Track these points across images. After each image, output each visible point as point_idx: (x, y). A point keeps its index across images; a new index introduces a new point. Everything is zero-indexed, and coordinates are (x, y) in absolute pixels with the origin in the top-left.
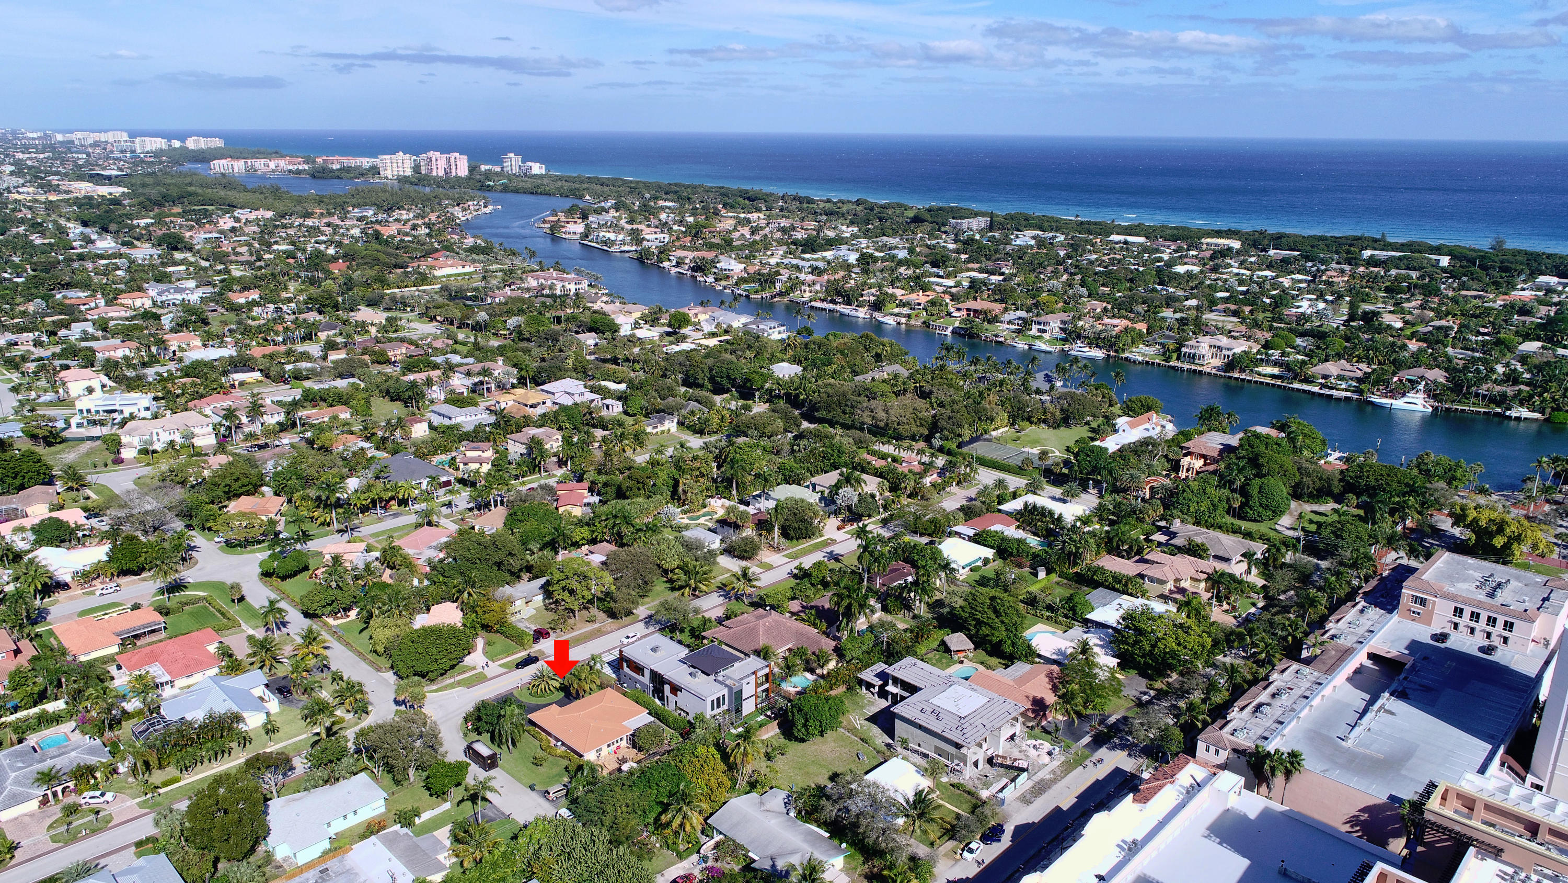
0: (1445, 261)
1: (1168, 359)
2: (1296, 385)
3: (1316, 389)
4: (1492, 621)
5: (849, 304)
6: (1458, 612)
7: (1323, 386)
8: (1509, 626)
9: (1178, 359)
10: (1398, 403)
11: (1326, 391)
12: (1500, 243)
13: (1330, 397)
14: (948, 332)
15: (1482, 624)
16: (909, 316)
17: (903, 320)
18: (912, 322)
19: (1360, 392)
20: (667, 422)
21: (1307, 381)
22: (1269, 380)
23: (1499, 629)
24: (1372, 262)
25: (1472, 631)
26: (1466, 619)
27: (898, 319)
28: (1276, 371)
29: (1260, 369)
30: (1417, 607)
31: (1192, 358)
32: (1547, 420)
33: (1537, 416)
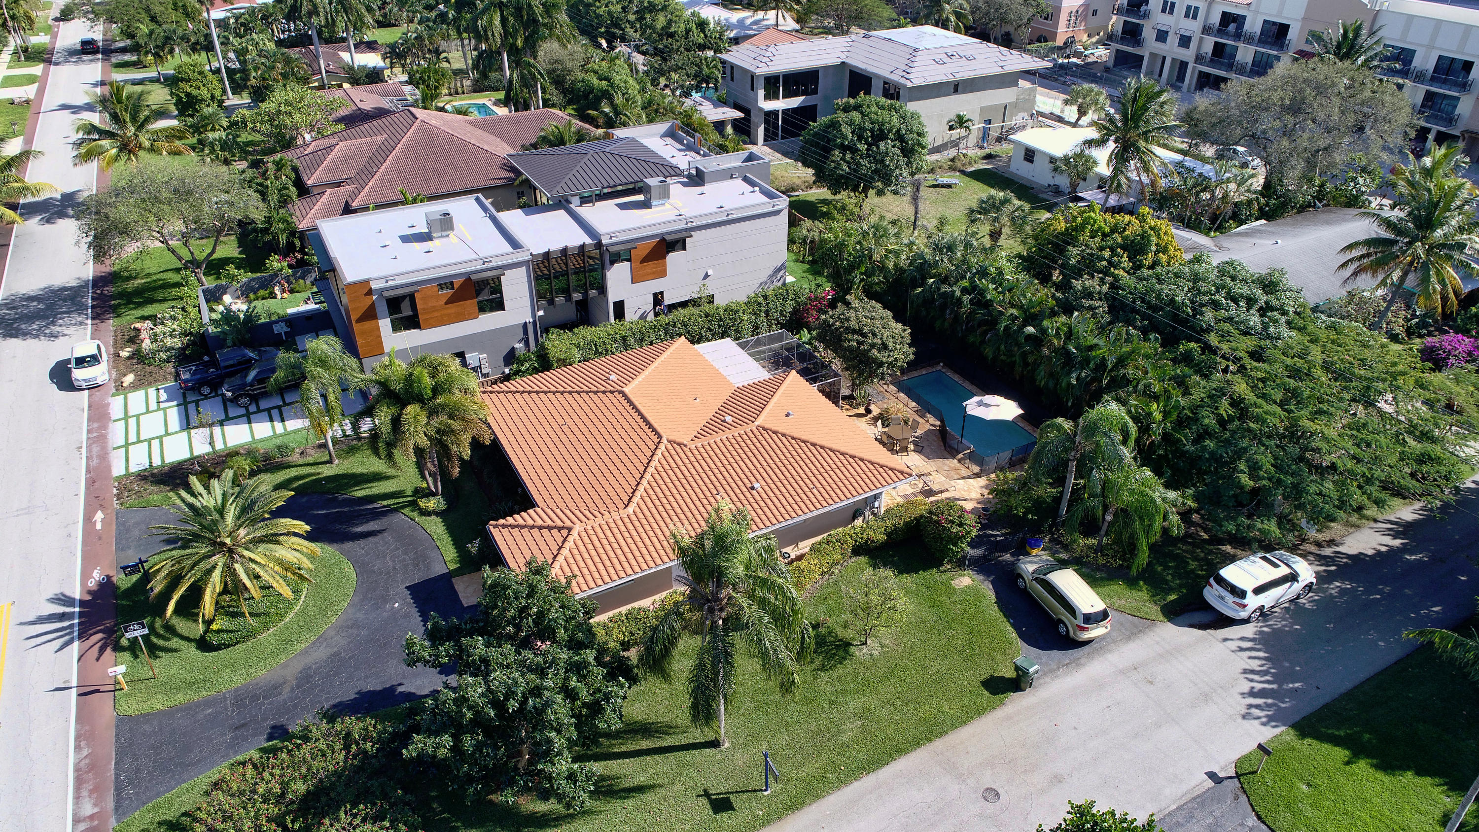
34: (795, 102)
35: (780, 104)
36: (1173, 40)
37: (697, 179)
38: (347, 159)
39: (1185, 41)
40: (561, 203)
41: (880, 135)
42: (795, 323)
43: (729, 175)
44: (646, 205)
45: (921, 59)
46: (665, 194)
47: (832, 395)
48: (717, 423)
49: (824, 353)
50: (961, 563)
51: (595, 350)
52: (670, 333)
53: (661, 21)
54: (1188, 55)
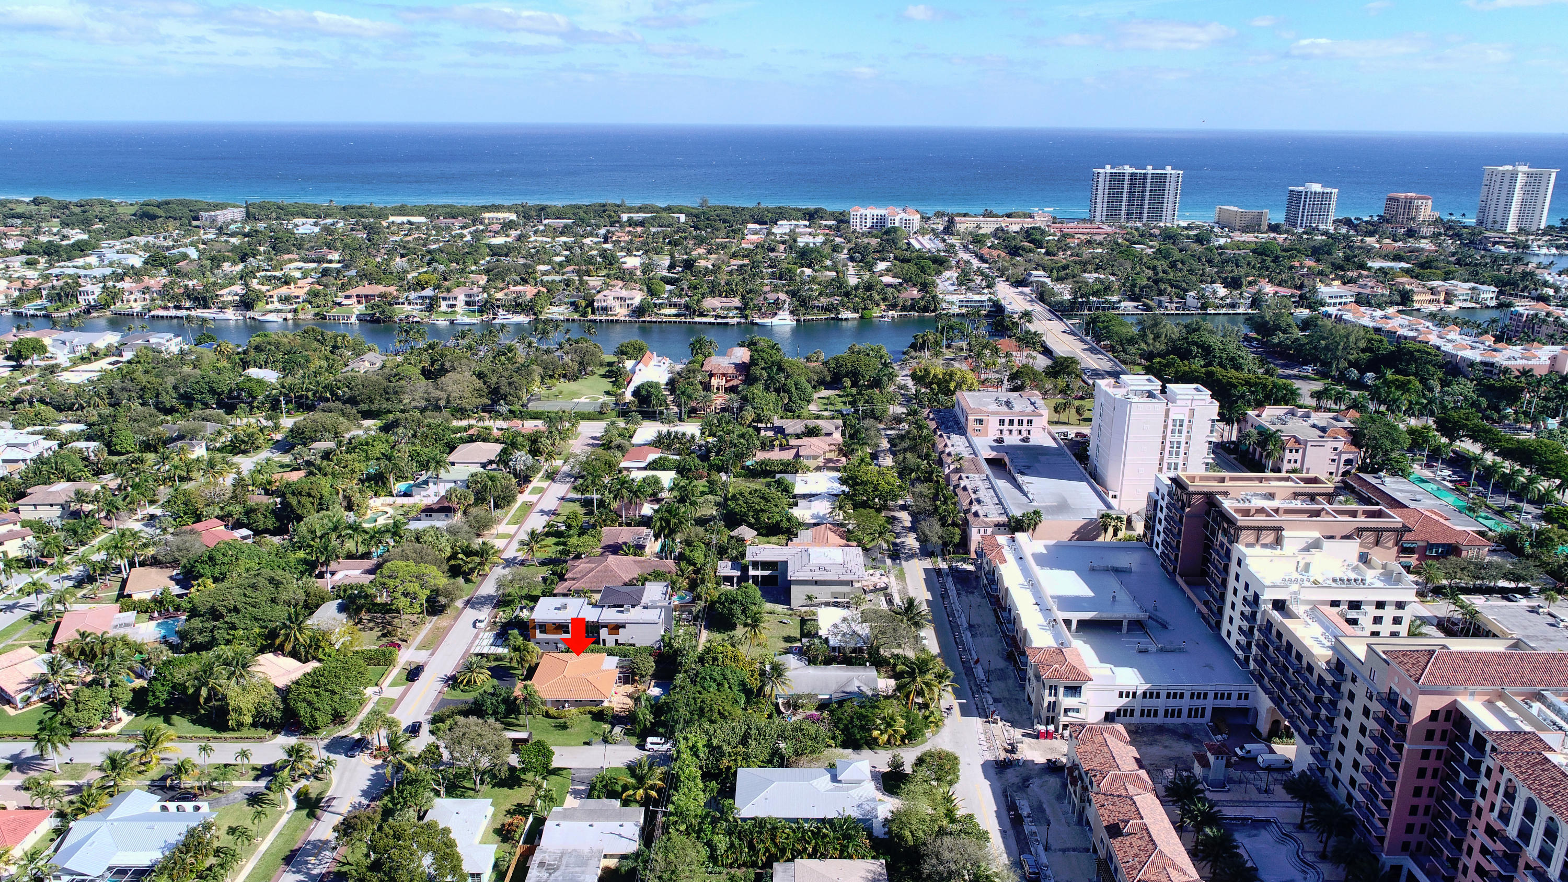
0: (683, 218)
1: (584, 314)
2: (697, 319)
3: (713, 320)
4: (1021, 422)
5: (206, 307)
6: (1002, 422)
7: (717, 317)
8: (1030, 422)
9: (593, 313)
10: (775, 321)
11: (719, 320)
12: (705, 201)
13: (727, 324)
14: (353, 319)
15: (1016, 426)
16: (295, 311)
17: (290, 316)
18: (301, 316)
19: (746, 317)
20: (197, 448)
21: (701, 315)
22: (674, 319)
23: (1025, 426)
24: (631, 222)
25: (1011, 431)
26: (1006, 426)
27: (284, 315)
28: (673, 311)
29: (662, 311)
30: (978, 427)
31: (605, 309)
32: (861, 317)
33: (856, 315)
34: (767, 573)
35: (758, 573)
37: (646, 607)
44: (622, 612)
45: (806, 568)
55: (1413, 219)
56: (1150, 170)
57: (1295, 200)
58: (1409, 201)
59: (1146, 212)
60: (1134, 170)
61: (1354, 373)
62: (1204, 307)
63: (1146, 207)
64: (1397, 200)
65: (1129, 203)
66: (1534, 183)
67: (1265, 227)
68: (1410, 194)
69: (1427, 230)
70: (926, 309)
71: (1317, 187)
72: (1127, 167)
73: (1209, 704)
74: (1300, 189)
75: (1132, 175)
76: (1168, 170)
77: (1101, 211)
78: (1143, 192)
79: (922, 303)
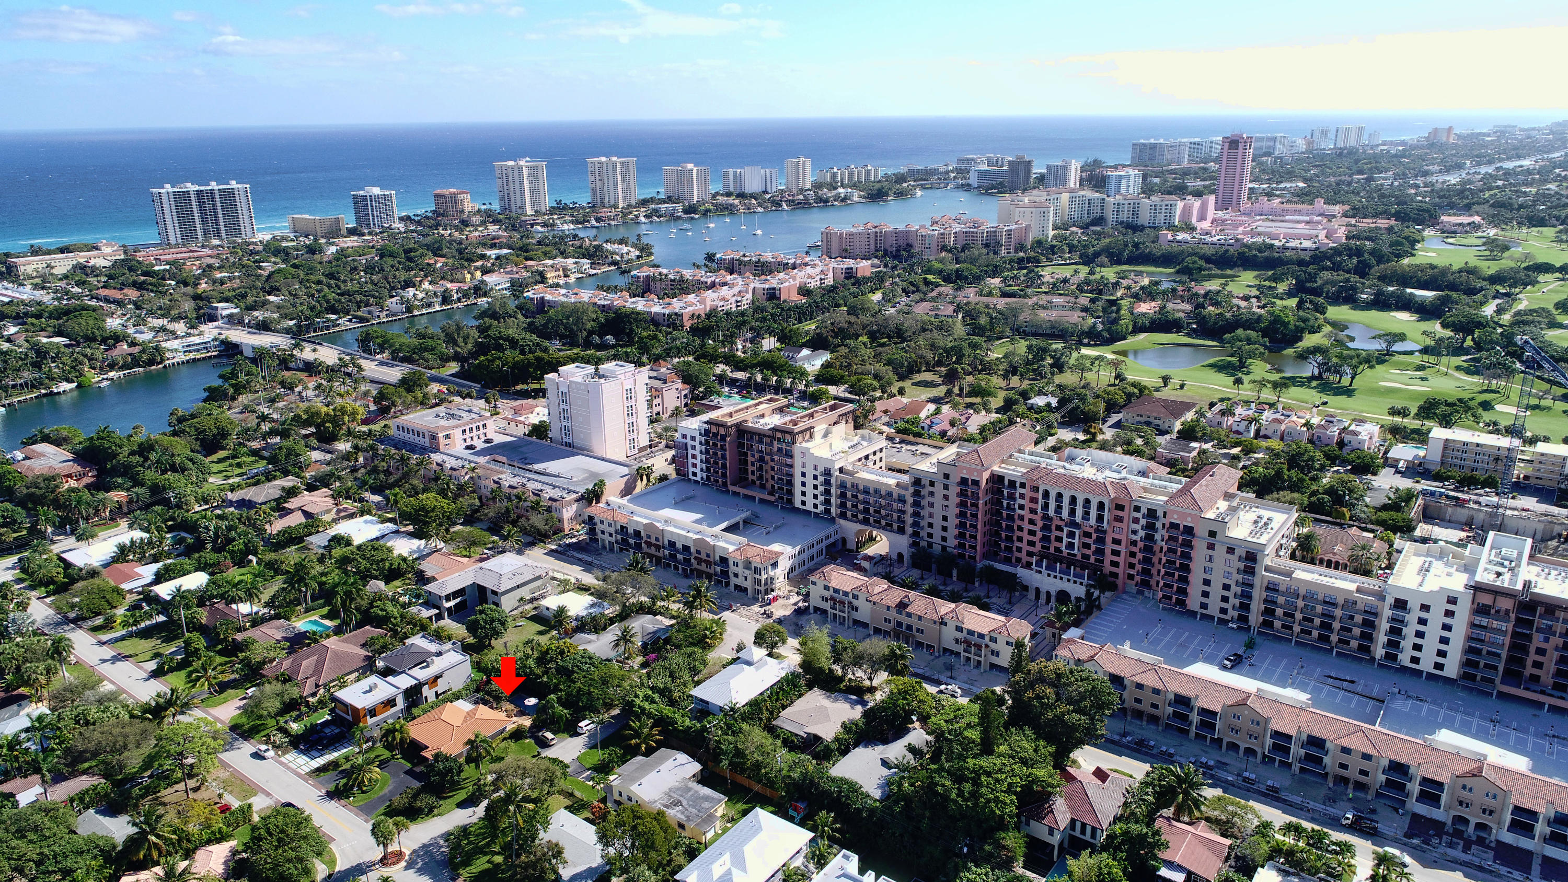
4: (478, 428)
6: (464, 431)
8: (485, 426)
23: (482, 431)
25: (472, 438)
26: (468, 435)
32: (79, 386)
33: (74, 385)
34: (458, 600)
35: (452, 603)
36: (607, 535)
37: (439, 654)
38: (308, 667)
39: (611, 535)
40: (404, 672)
41: (493, 621)
42: (478, 690)
43: (449, 651)
44: (428, 666)
45: (504, 579)
46: (433, 662)
47: (492, 708)
48: (465, 720)
49: (487, 697)
50: (526, 738)
51: (425, 711)
52: (445, 701)
53: (387, 565)
54: (613, 539)
55: (462, 211)
56: (214, 185)
57: (361, 205)
58: (454, 197)
59: (223, 228)
60: (197, 188)
61: (596, 339)
62: (409, 310)
63: (222, 223)
64: (442, 196)
65: (204, 221)
66: (533, 170)
67: (344, 232)
68: (452, 190)
69: (476, 220)
70: (151, 362)
71: (376, 191)
72: (189, 185)
73: (823, 545)
74: (361, 193)
75: (199, 193)
76: (233, 184)
77: (174, 235)
78: (215, 209)
79: (145, 357)
